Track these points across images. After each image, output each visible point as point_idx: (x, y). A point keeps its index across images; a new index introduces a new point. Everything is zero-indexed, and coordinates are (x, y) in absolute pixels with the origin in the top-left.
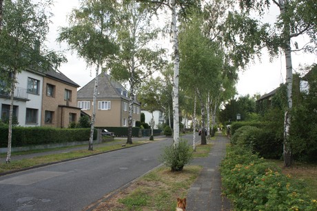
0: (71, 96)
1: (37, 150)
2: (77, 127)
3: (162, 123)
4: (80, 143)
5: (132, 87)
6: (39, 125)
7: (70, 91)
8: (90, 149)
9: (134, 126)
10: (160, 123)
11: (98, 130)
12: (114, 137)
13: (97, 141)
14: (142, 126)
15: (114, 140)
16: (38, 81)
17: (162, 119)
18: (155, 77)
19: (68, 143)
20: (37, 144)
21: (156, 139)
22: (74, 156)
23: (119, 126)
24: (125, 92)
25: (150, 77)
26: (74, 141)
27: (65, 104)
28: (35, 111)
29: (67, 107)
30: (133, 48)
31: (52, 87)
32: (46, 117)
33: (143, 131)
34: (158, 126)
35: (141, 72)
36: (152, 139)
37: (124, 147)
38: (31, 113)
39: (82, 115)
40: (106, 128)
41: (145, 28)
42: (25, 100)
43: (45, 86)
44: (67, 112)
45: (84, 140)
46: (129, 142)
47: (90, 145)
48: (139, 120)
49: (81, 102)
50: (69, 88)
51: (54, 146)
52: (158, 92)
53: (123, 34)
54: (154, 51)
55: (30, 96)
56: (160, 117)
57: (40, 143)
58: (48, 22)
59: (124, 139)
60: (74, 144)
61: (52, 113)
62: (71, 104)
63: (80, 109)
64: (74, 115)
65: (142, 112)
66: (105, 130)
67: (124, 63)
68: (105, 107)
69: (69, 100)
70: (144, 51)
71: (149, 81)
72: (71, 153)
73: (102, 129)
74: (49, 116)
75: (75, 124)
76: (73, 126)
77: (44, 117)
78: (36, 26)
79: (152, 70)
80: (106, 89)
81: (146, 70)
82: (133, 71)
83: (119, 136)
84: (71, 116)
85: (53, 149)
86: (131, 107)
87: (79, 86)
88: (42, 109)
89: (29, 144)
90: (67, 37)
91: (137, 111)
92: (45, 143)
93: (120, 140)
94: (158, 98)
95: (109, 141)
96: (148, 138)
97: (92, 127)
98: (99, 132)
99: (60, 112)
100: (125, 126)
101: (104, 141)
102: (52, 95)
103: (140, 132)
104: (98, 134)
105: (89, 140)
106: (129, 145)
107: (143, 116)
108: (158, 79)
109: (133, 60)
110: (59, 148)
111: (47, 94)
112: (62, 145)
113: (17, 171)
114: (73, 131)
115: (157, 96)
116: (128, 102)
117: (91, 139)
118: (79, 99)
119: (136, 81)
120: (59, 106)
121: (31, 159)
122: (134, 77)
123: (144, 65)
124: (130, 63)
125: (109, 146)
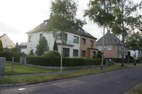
0: (93, 44)
1: (76, 68)
2: (96, 58)
3: (140, 56)
4: (97, 66)
5: (123, 37)
6: (79, 57)
7: (93, 42)
8: (102, 69)
9: (125, 58)
10: (139, 56)
11: (106, 59)
12: (114, 63)
13: (106, 65)
14: (129, 58)
15: (114, 65)
16: (78, 37)
17: (140, 54)
18: (136, 32)
19: (91, 66)
20: (76, 65)
21: (137, 65)
22: (93, 72)
23: (117, 57)
24: (120, 41)
25: (133, 32)
26: (94, 64)
27: (90, 47)
28: (77, 50)
29: (92, 49)
30: (123, 17)
31: (84, 40)
32: (82, 53)
33: (129, 60)
34: (138, 58)
35: (128, 29)
36: (135, 65)
37: (120, 69)
38: (75, 51)
39: (98, 52)
40: (111, 59)
41: (129, 6)
42: (72, 46)
43: (81, 39)
44: (91, 51)
45: (99, 64)
46: (123, 66)
47: (101, 67)
48: (127, 55)
49: (98, 46)
50: (92, 40)
51: (84, 67)
52: (138, 40)
53: (116, 10)
54: (135, 17)
55: (75, 44)
56: (139, 53)
57: (78, 66)
58: (77, 5)
59: (119, 64)
60: (94, 66)
61: (85, 51)
62: (93, 48)
63: (98, 49)
64: (95, 52)
65: (129, 51)
66: (110, 60)
67: (118, 25)
68: (110, 48)
69: (92, 45)
70: (129, 18)
71: (132, 34)
72: (92, 71)
73: (108, 59)
74: (83, 53)
75: (95, 57)
76: (94, 57)
77: (81, 53)
78: (72, 9)
79: (134, 27)
80: (110, 40)
81: (131, 28)
82: (123, 29)
83: (117, 63)
84: (93, 53)
85: (84, 68)
86: (123, 48)
87: (97, 39)
88: (80, 50)
89: (73, 65)
90: (88, 14)
91: (127, 50)
92: (80, 65)
93: (117, 65)
94: (138, 43)
95: (112, 65)
96: (133, 64)
97: (103, 58)
98: (107, 61)
99: (88, 51)
100: (120, 58)
101: (109, 65)
102: (85, 43)
103: (128, 61)
104: (106, 62)
105: (101, 64)
106: (122, 68)
107: (129, 53)
108: (138, 33)
109: (123, 24)
110: (87, 68)
111: (82, 43)
112: (88, 67)
113: (64, 79)
114: (93, 60)
115: (137, 42)
116: (121, 46)
117: (102, 64)
118: (97, 45)
119: (125, 34)
120: (88, 48)
121: (72, 73)
122: (124, 32)
123: (130, 25)
124: (122, 25)
125: (111, 68)
